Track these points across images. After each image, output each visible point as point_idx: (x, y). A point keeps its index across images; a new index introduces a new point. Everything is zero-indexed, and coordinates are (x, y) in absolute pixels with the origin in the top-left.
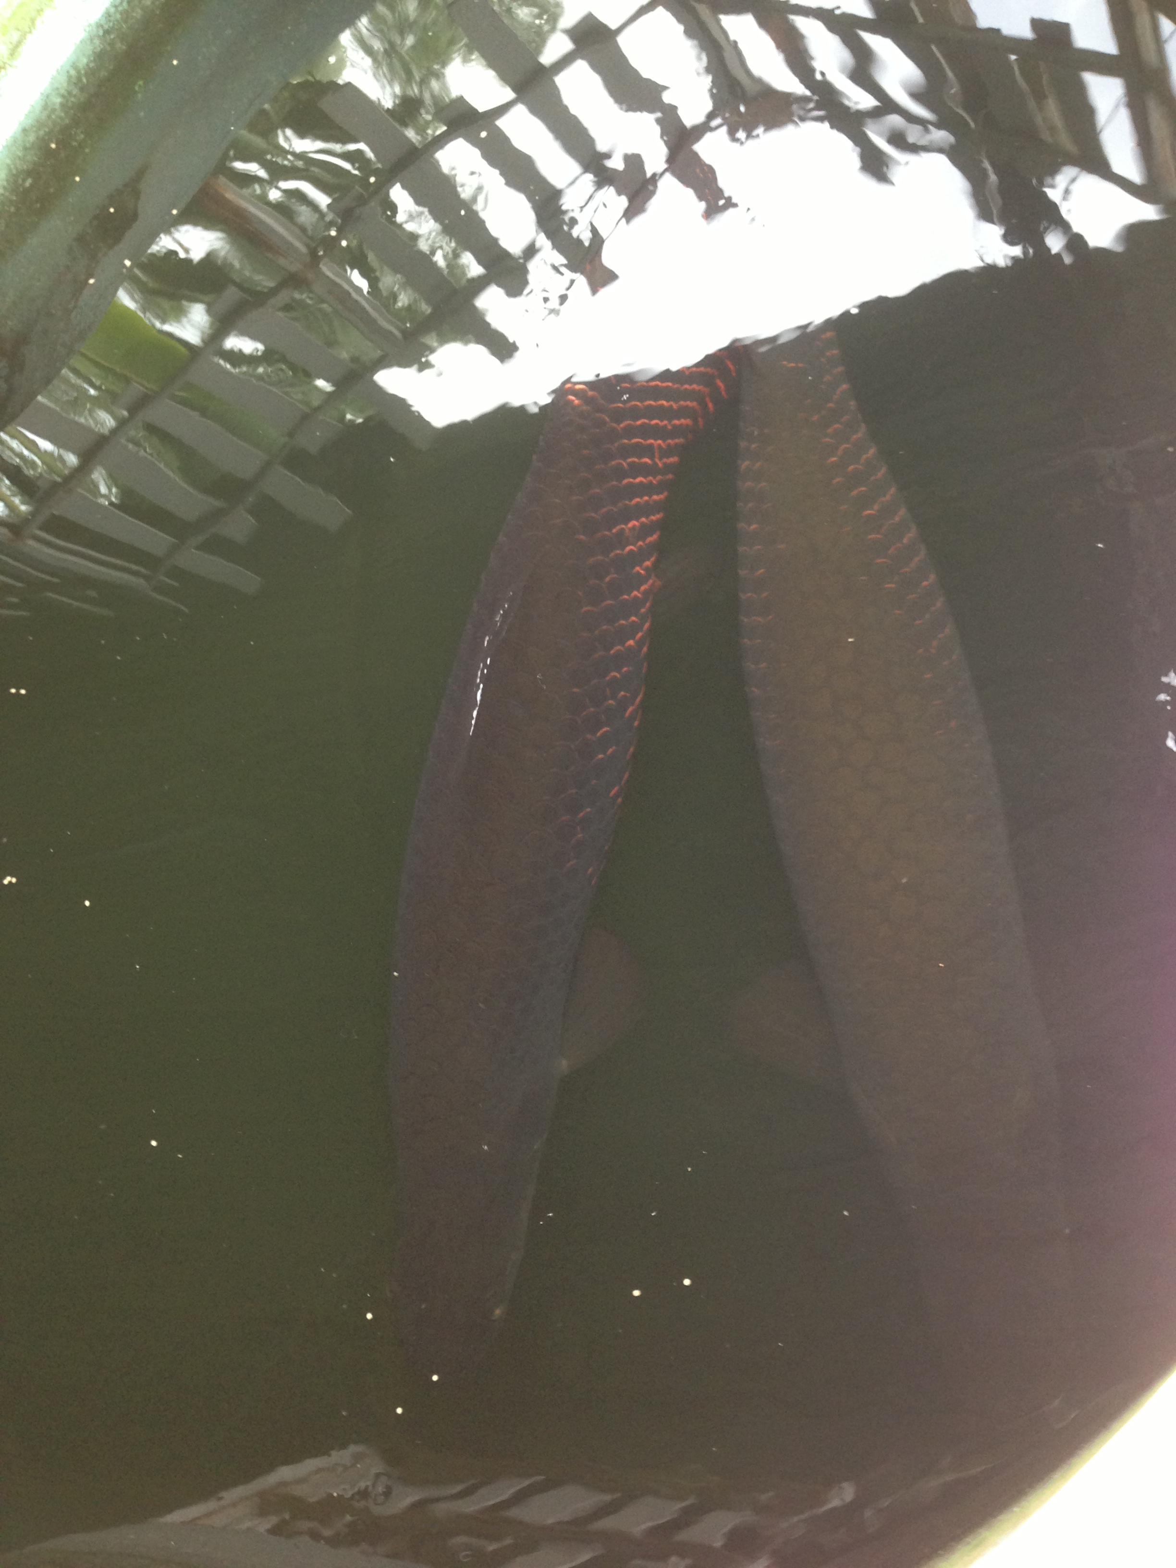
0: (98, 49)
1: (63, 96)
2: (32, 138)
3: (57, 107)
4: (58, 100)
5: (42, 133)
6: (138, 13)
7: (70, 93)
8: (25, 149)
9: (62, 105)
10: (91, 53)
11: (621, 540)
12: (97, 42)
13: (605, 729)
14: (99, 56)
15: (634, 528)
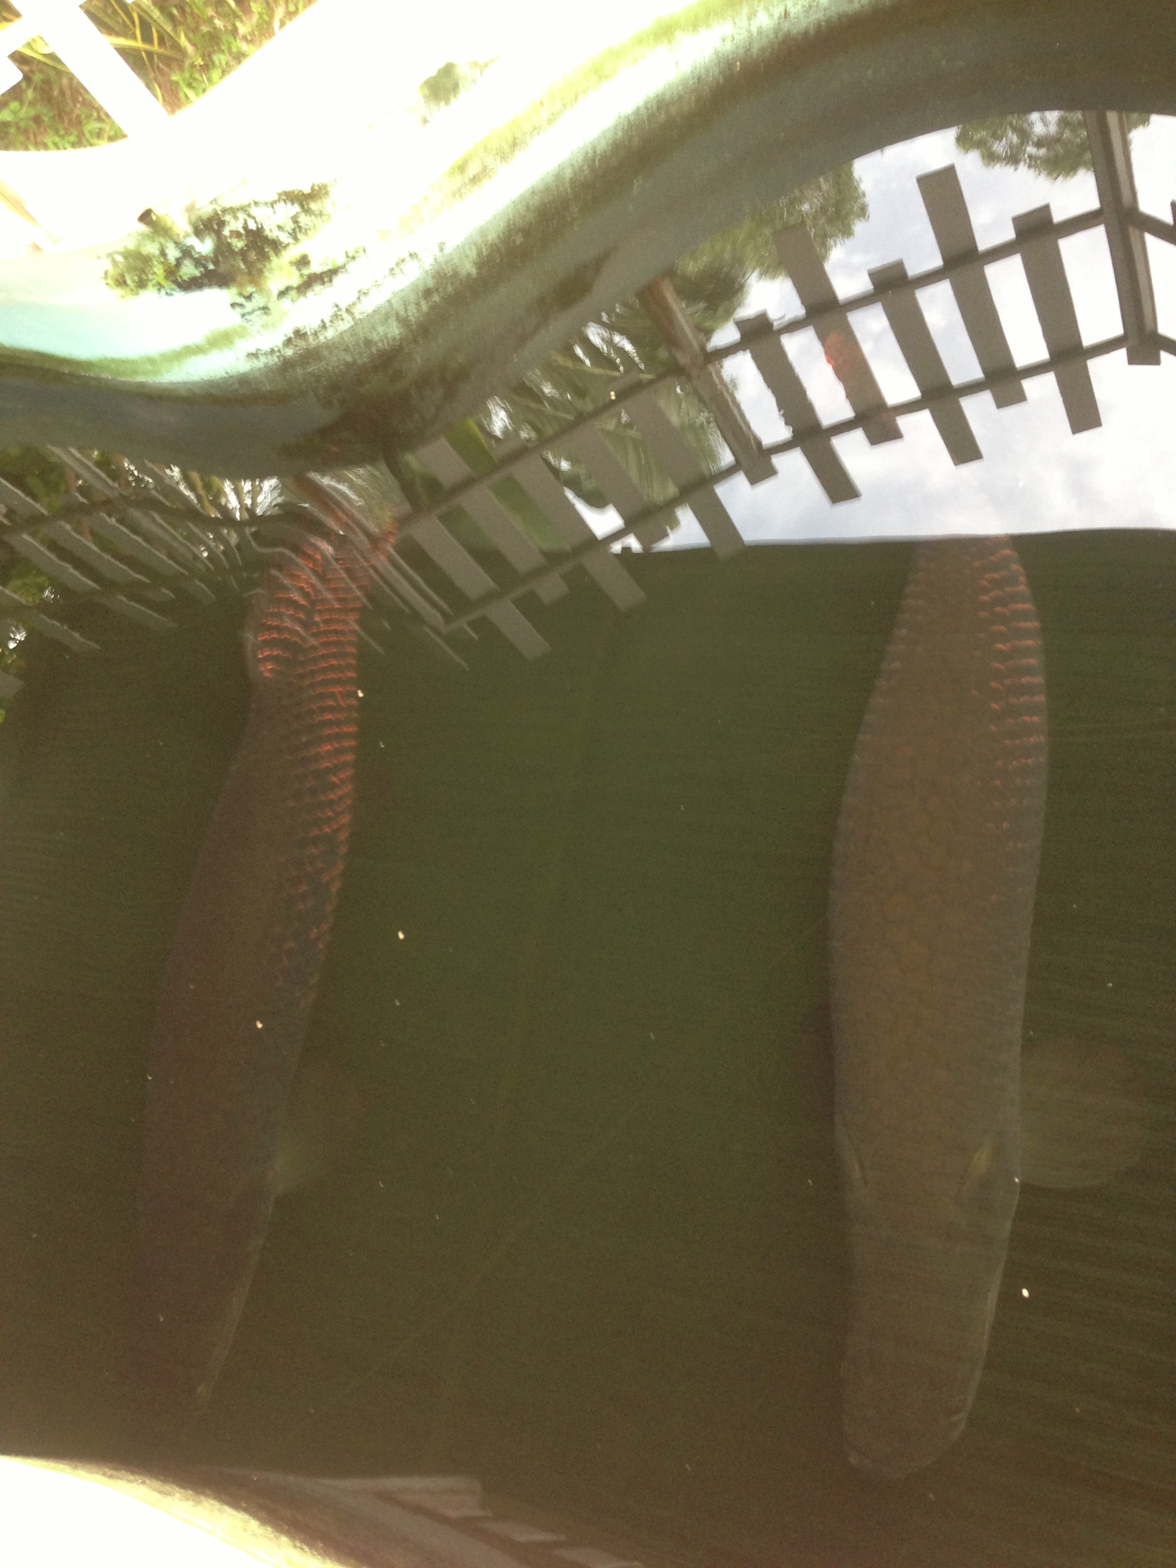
2: (537, 201)
6: (662, 119)
7: (581, 170)
8: (528, 208)
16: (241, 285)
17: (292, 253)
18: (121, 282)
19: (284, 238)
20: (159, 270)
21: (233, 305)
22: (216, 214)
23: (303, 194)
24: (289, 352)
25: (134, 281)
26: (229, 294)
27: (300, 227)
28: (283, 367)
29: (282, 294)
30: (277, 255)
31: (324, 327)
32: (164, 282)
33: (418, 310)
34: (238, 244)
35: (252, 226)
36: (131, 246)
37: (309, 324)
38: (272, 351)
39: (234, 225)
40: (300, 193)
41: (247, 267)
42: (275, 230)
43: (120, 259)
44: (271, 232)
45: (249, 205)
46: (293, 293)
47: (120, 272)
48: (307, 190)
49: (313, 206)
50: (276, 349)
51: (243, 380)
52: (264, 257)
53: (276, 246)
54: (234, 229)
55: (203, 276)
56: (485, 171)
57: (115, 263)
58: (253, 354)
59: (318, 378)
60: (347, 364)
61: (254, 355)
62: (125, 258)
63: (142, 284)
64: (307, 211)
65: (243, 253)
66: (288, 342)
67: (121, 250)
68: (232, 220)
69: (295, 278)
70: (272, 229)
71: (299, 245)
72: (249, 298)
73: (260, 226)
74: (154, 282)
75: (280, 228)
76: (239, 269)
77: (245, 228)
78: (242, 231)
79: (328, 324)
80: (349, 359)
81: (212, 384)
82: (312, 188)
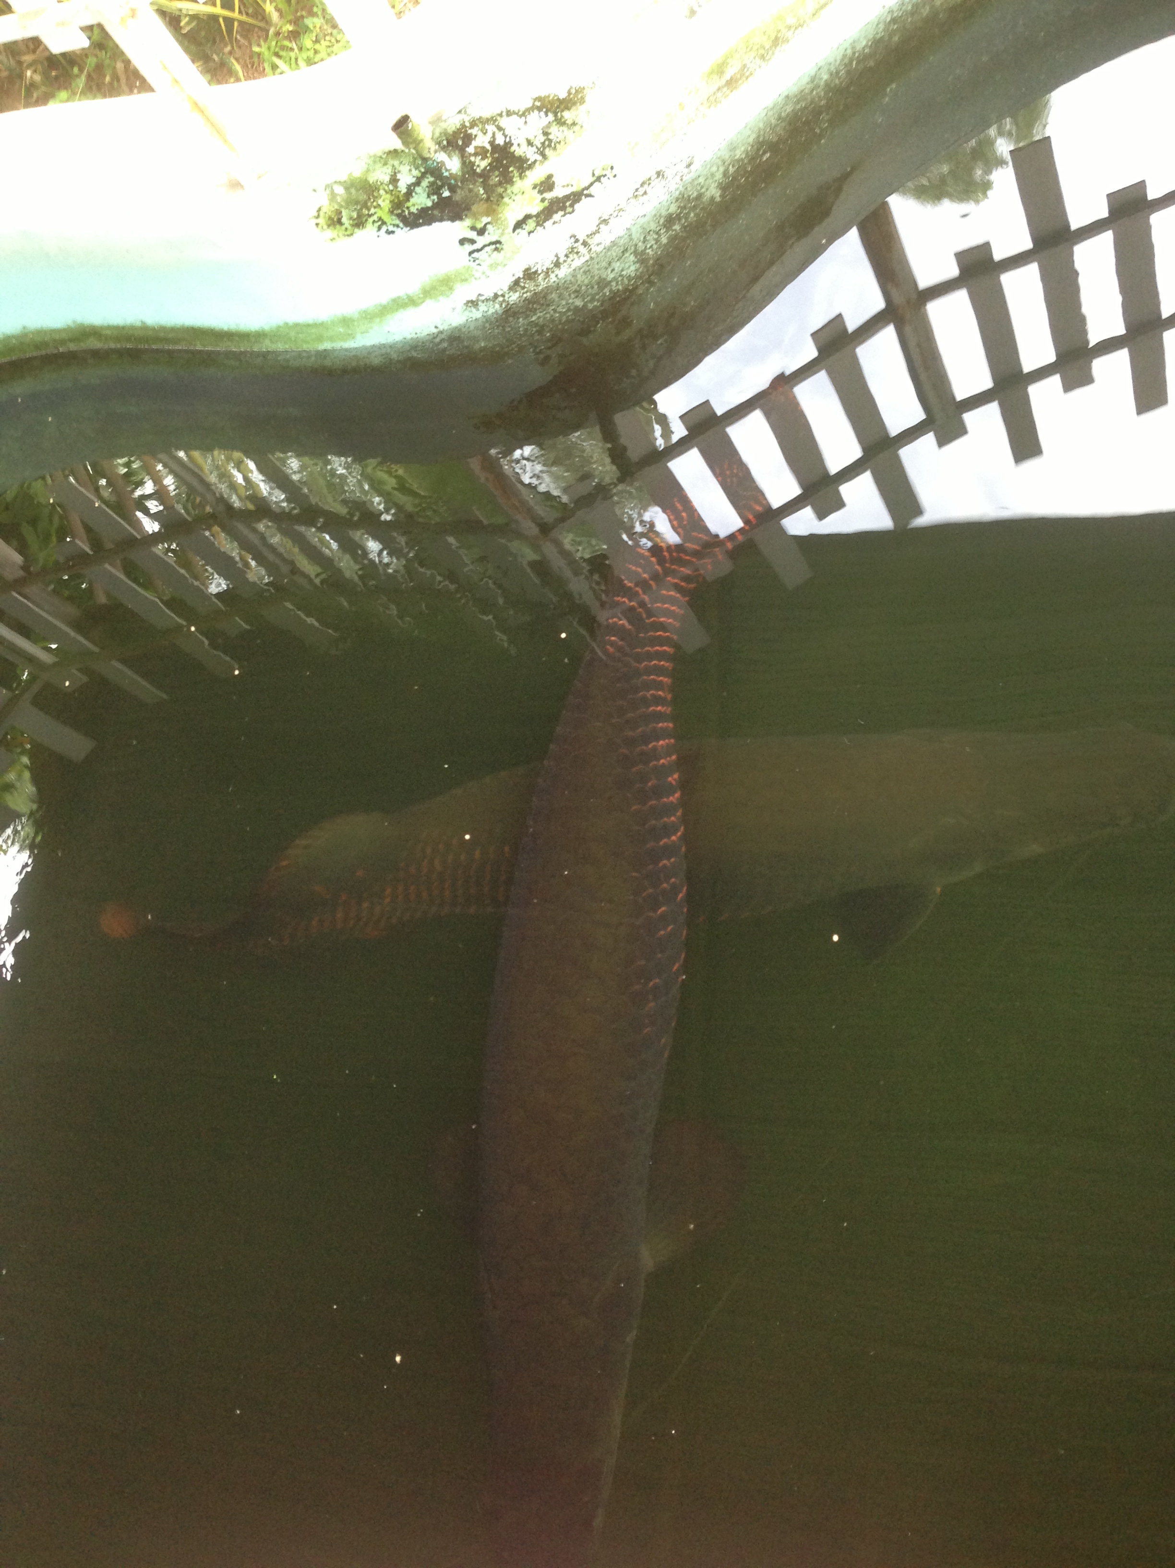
0: (879, 36)
1: (831, 74)
2: (789, 109)
3: (822, 83)
4: (825, 77)
5: (798, 107)
6: (926, 11)
7: (837, 73)
8: (779, 118)
9: (827, 84)
10: (871, 37)
11: (655, 755)
12: (882, 26)
13: (663, 909)
14: (877, 43)
15: (662, 746)
16: (476, 217)
17: (536, 175)
18: (335, 221)
19: (531, 154)
20: (385, 201)
21: (462, 242)
22: (463, 126)
23: (558, 99)
24: (514, 297)
25: (351, 218)
26: (461, 228)
27: (550, 141)
28: (504, 316)
29: (519, 225)
30: (521, 177)
31: (557, 264)
32: (386, 218)
33: (657, 241)
34: (482, 164)
35: (500, 140)
36: (357, 174)
37: (541, 260)
38: (496, 296)
39: (482, 140)
40: (556, 98)
41: (486, 192)
42: (524, 144)
43: (340, 190)
44: (520, 150)
45: (501, 115)
46: (531, 224)
47: (336, 207)
48: (563, 95)
49: (568, 115)
50: (500, 293)
51: (455, 337)
52: (507, 180)
53: (523, 165)
54: (481, 145)
55: (435, 206)
56: (744, 73)
57: (333, 196)
58: (472, 302)
59: (541, 330)
60: (577, 309)
61: (474, 304)
62: (347, 189)
63: (359, 223)
64: (561, 122)
65: (485, 175)
66: (516, 285)
67: (344, 178)
68: (480, 134)
69: (535, 205)
70: (521, 144)
71: (547, 163)
72: (481, 232)
73: (508, 140)
74: (375, 218)
75: (530, 143)
76: (477, 195)
77: (492, 143)
78: (489, 147)
79: (561, 261)
80: (579, 303)
81: (416, 345)
82: (569, 93)
